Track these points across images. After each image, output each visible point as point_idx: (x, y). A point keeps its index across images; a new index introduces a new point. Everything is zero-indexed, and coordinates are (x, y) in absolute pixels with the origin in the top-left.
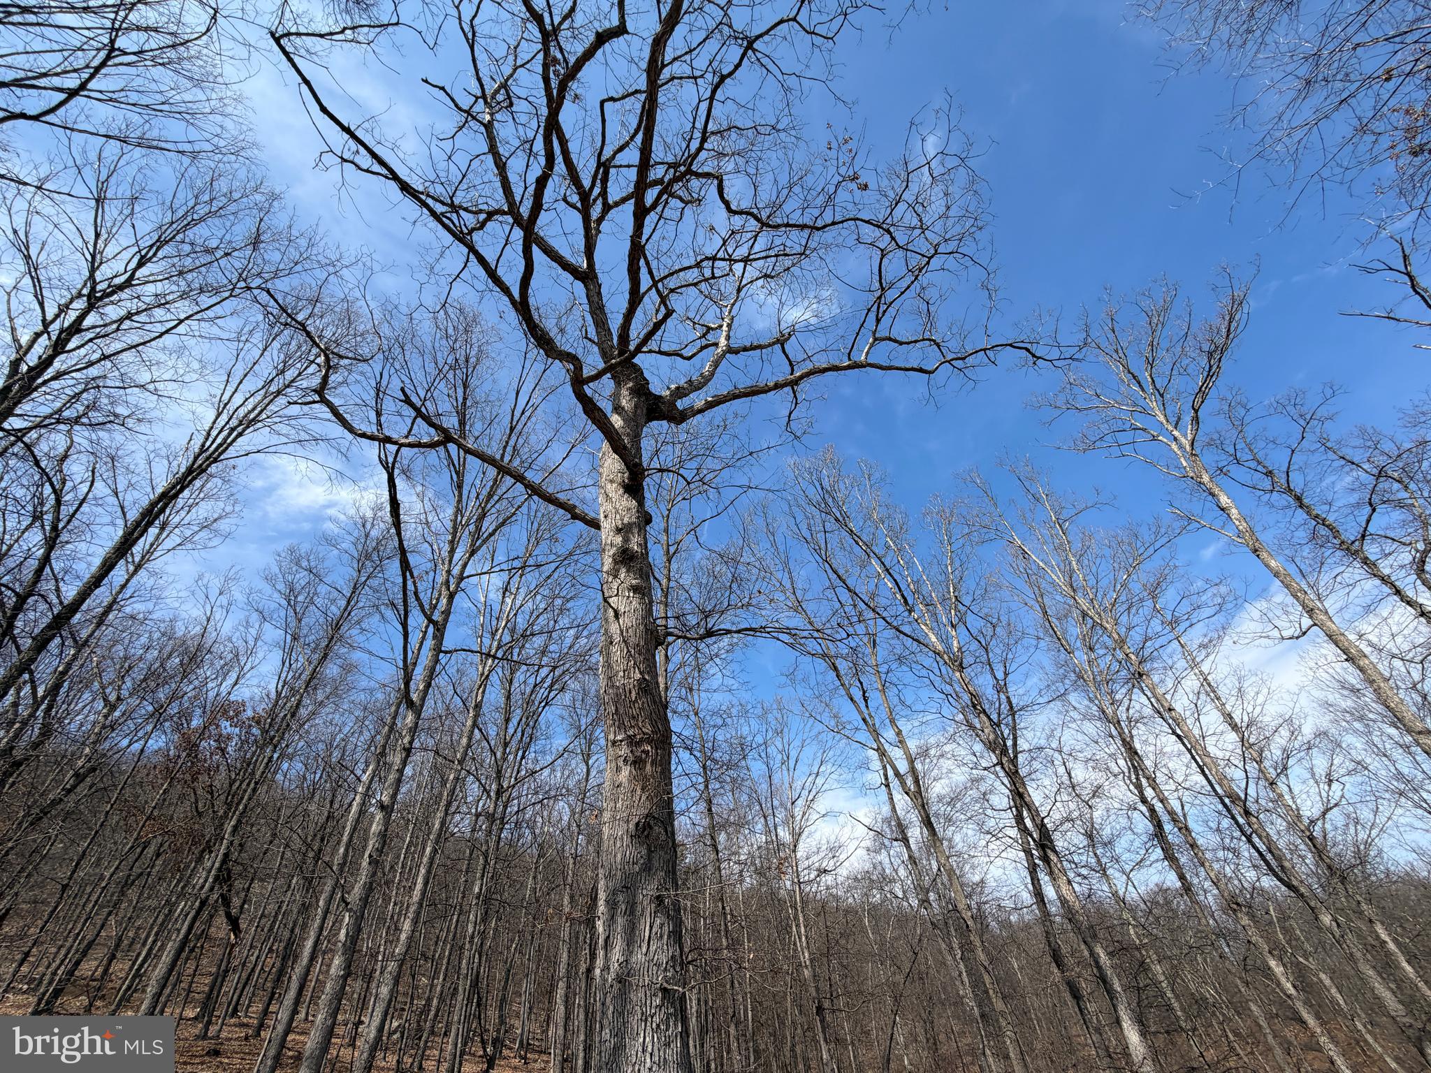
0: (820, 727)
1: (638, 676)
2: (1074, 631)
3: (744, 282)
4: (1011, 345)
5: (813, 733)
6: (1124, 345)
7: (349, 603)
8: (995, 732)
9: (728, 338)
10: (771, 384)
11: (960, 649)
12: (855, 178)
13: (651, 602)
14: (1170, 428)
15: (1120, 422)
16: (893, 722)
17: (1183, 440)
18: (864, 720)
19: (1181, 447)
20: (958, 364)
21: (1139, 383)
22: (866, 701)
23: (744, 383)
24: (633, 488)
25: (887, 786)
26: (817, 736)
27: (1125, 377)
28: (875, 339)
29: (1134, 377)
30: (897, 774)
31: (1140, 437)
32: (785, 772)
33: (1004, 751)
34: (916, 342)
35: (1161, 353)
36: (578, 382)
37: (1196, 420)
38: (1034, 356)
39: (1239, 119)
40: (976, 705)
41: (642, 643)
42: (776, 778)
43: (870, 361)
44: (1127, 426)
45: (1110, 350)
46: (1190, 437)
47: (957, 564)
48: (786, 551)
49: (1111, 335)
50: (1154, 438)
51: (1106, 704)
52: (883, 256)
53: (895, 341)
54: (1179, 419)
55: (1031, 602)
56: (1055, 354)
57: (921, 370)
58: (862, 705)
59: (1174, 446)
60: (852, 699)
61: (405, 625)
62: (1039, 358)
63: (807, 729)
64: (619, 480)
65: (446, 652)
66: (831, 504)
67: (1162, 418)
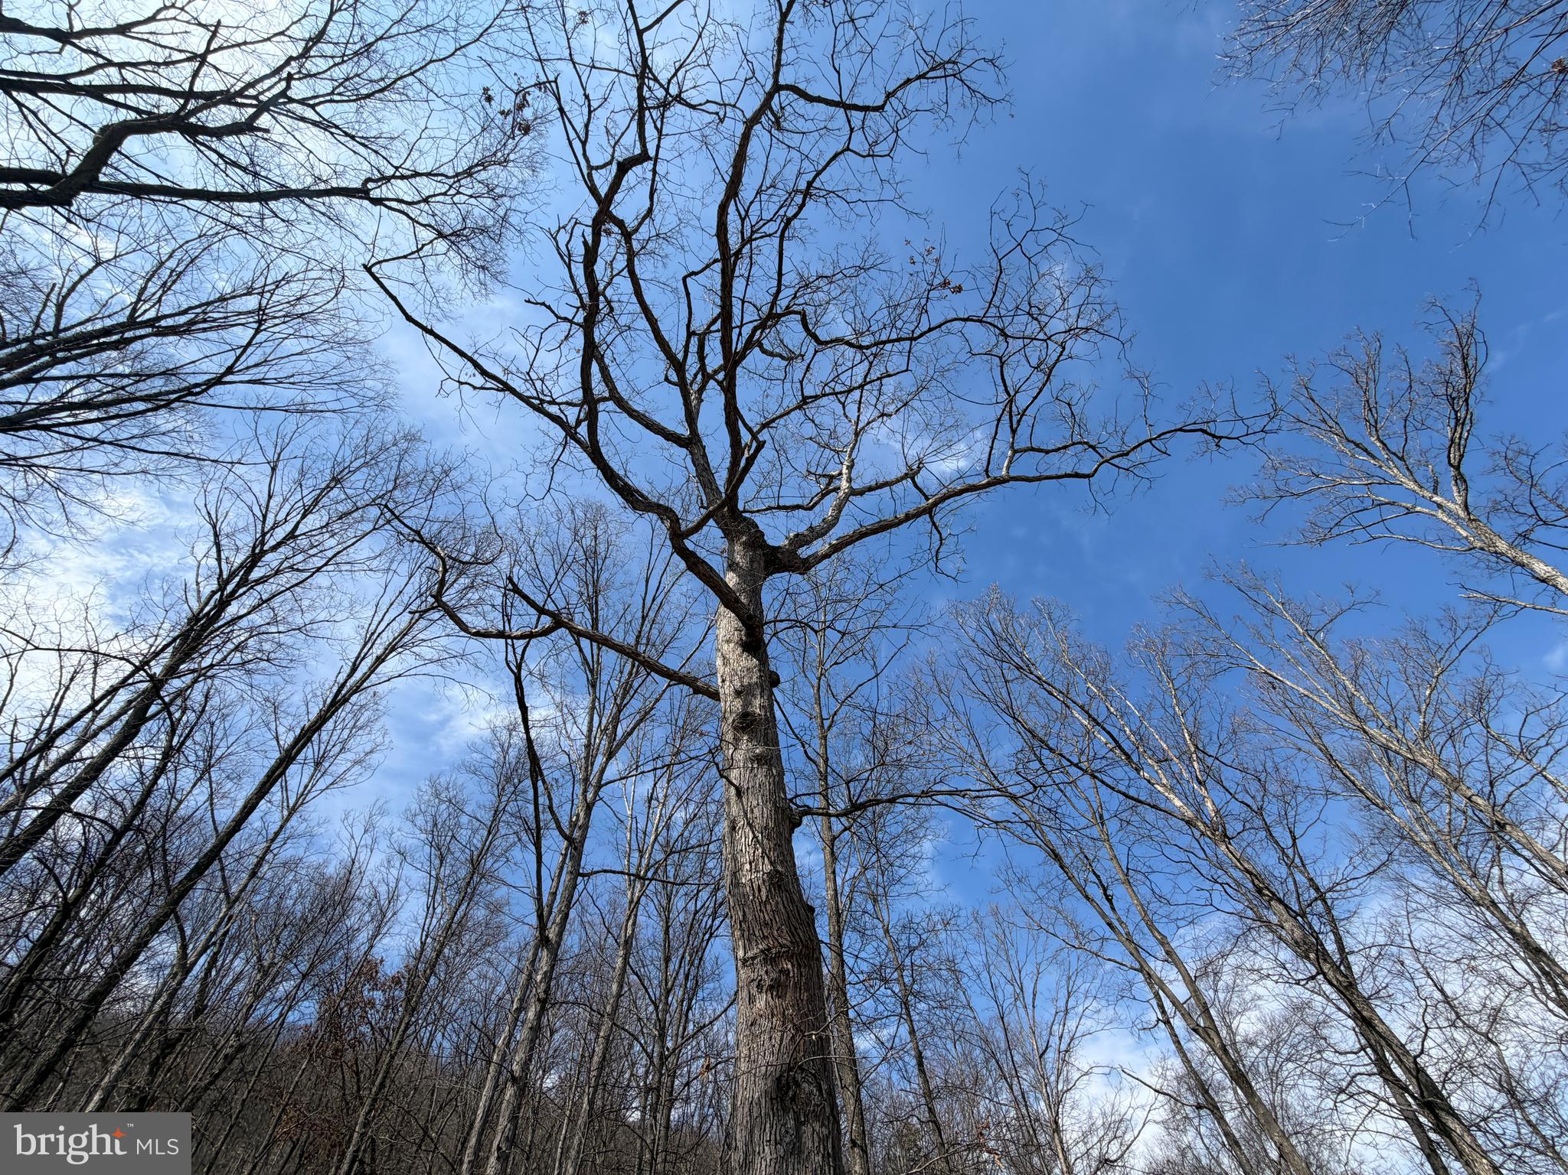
0: (1056, 943)
1: (768, 868)
2: (1382, 779)
3: (860, 426)
4: (1181, 430)
5: (1049, 954)
6: (1333, 414)
7: (489, 833)
8: (1301, 927)
9: (850, 480)
10: (901, 516)
11: (1217, 812)
12: (945, 284)
13: (781, 774)
14: (1428, 494)
15: (1356, 502)
16: (1151, 926)
17: (1451, 505)
18: (1110, 925)
19: (1450, 513)
20: (1123, 462)
21: (1366, 450)
22: (1110, 901)
23: (870, 521)
24: (753, 643)
25: (1167, 1022)
26: (1054, 957)
27: (1347, 449)
28: (1015, 452)
29: (1357, 445)
30: (1175, 1002)
31: (1389, 513)
32: (1022, 1011)
33: (1322, 955)
34: (1065, 447)
35: (1384, 412)
36: (678, 537)
37: (1460, 478)
38: (1214, 436)
39: (1385, 133)
40: (1262, 890)
41: (771, 825)
42: (1011, 1019)
43: (1012, 474)
44: (1368, 503)
45: (1315, 420)
46: (1459, 500)
47: (1186, 701)
48: (966, 714)
49: (1311, 405)
50: (1409, 511)
51: (1467, 882)
52: (1002, 364)
53: (1040, 450)
54: (1436, 482)
55: (1306, 746)
56: (1240, 430)
57: (1077, 475)
58: (1106, 907)
59: (1440, 514)
60: (1087, 897)
61: (538, 845)
62: (1220, 438)
63: (1040, 949)
64: (736, 638)
65: (583, 875)
66: (1007, 648)
67: (1412, 485)
